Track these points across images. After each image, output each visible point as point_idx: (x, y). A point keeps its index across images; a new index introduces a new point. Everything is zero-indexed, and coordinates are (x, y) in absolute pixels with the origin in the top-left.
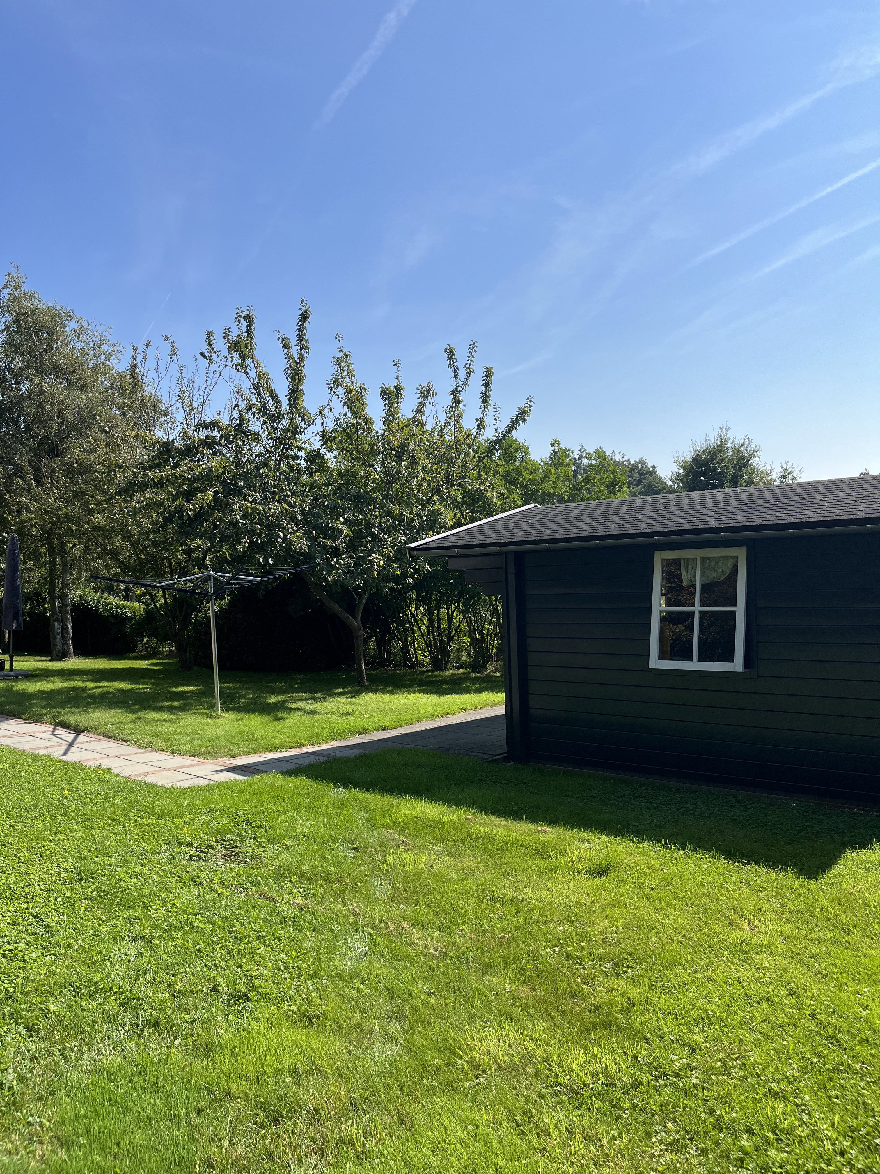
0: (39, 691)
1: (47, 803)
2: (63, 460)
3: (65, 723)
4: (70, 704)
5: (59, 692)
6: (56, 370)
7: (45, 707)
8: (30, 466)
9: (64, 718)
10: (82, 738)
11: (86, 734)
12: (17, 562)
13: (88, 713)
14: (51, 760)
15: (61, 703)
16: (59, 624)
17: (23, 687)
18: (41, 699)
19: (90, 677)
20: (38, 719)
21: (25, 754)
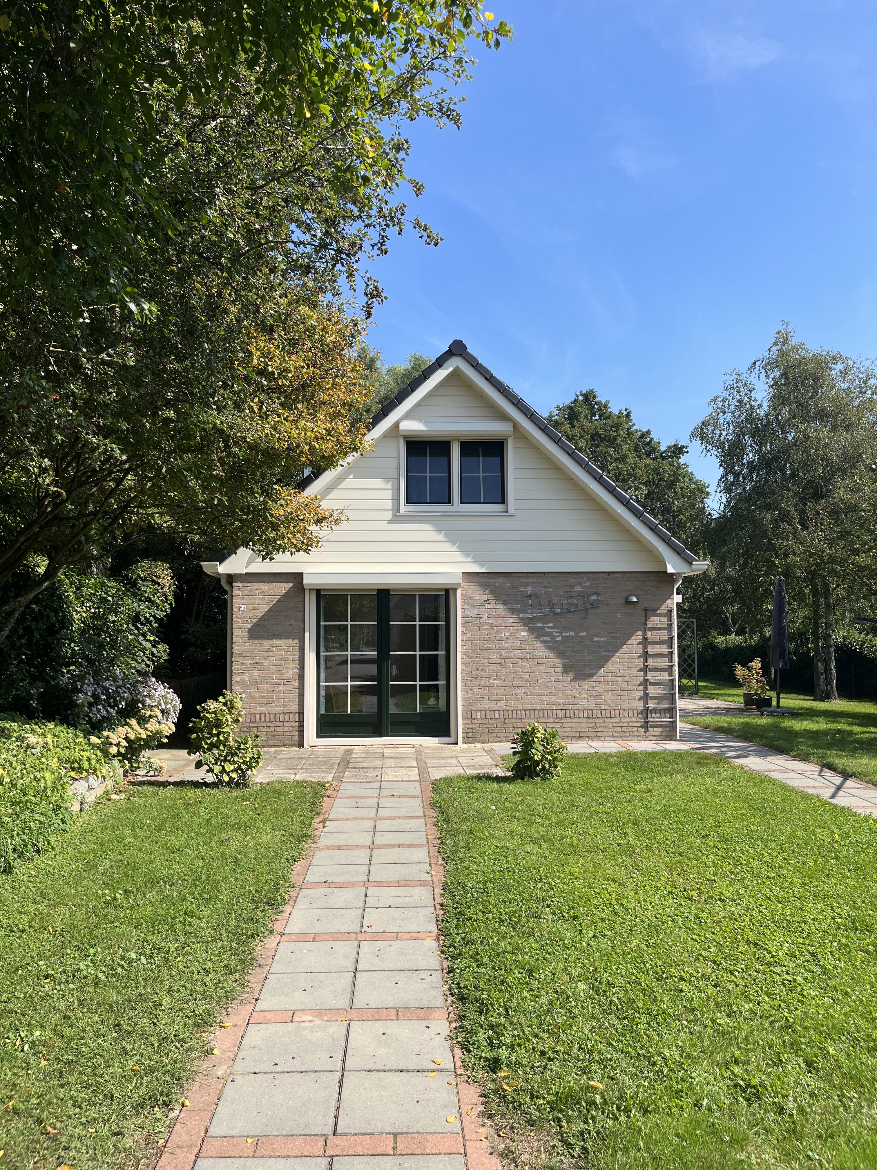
0: (805, 730)
1: (818, 844)
2: (827, 502)
3: (832, 765)
4: (837, 746)
5: (825, 733)
6: (822, 415)
7: (812, 746)
8: (795, 510)
9: (831, 760)
10: (849, 783)
11: (854, 779)
12: (784, 604)
13: (855, 758)
14: (819, 800)
15: (827, 744)
16: (822, 664)
17: (790, 724)
18: (807, 739)
19: (856, 721)
20: (804, 758)
21: (793, 790)
